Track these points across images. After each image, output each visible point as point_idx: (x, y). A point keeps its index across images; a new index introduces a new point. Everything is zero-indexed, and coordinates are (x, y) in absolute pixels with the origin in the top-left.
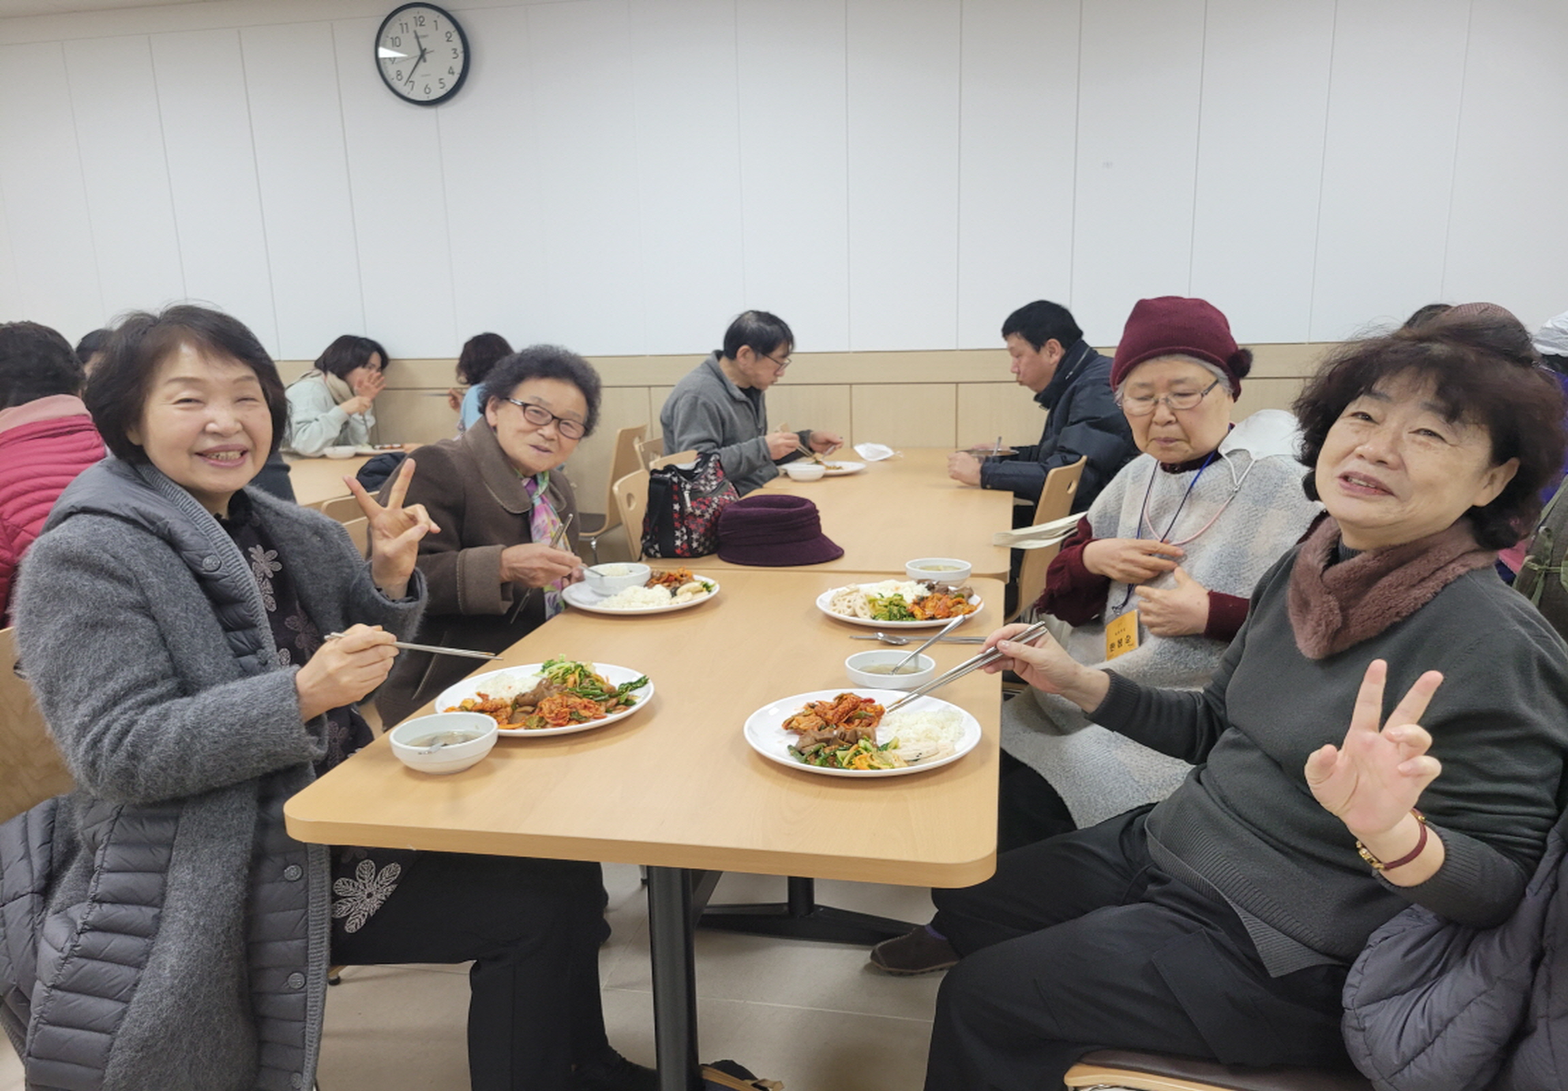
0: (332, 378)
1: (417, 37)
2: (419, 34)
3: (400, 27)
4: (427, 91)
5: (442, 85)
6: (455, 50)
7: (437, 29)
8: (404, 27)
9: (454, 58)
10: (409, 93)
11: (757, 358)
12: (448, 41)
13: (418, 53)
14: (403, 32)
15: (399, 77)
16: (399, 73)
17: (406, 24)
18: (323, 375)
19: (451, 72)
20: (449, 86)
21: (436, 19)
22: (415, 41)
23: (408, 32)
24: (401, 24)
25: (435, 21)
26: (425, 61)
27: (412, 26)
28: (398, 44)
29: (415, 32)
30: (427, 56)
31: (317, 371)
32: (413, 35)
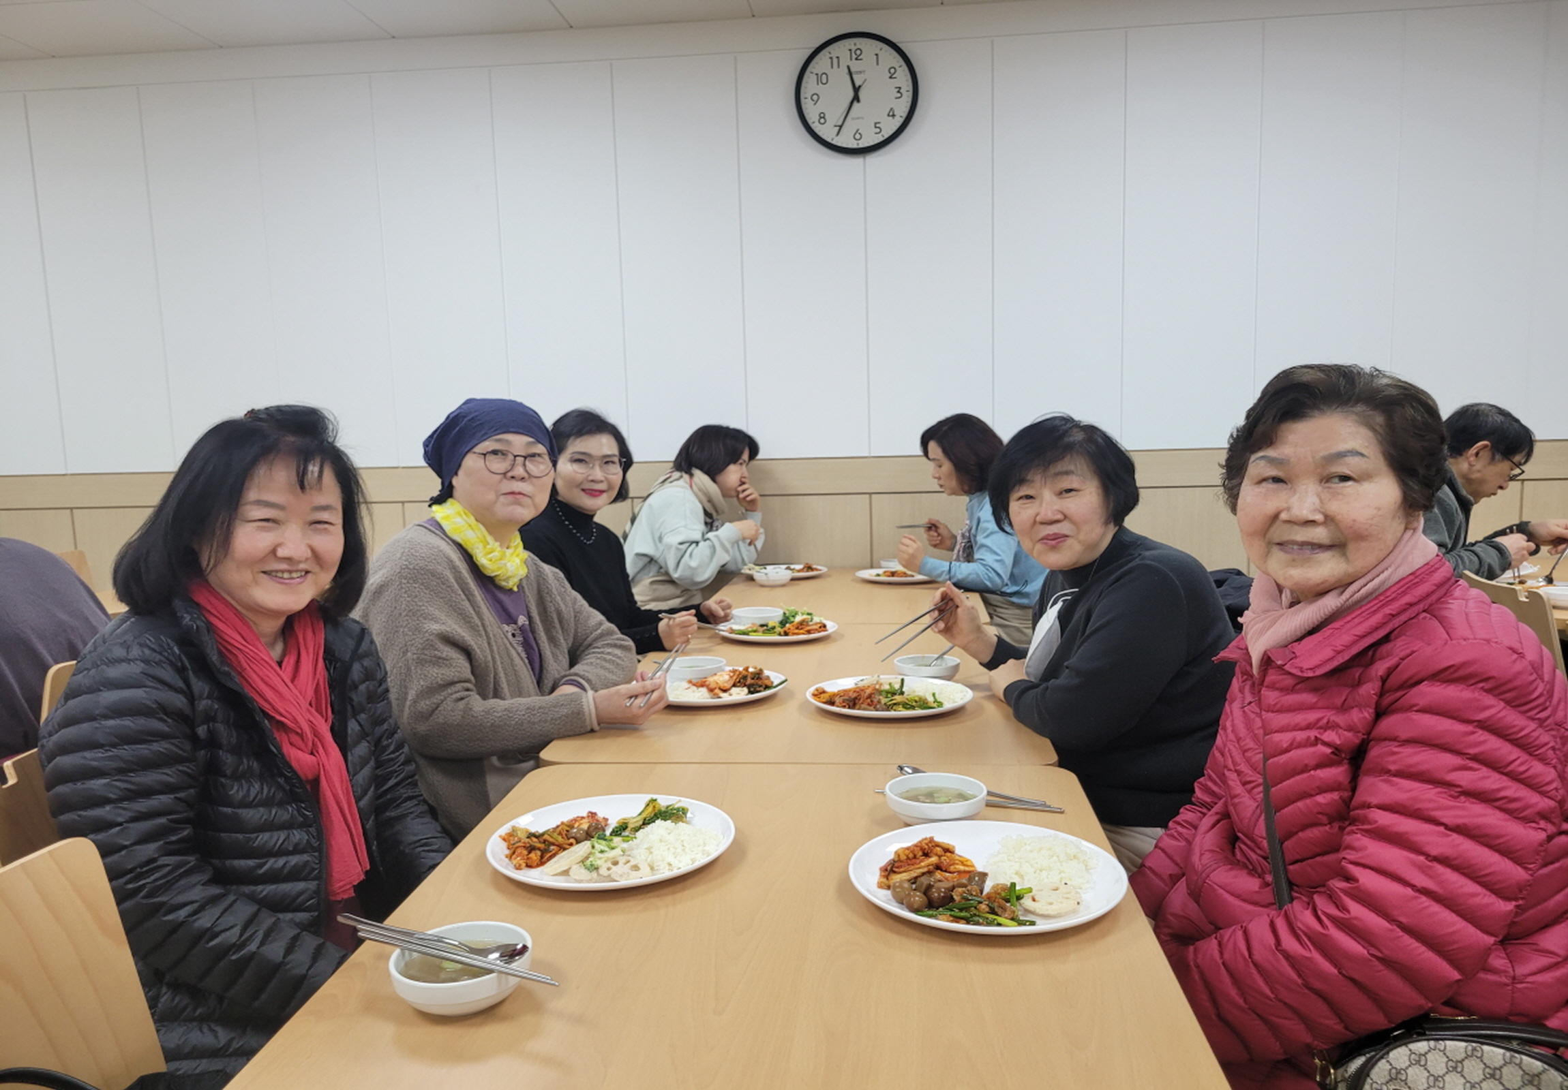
0: (700, 477)
1: (850, 73)
2: (853, 70)
3: (830, 60)
4: (858, 136)
5: (878, 130)
6: (899, 89)
7: (878, 64)
8: (835, 61)
9: (897, 98)
10: (832, 140)
11: (1493, 458)
12: (890, 77)
13: (851, 94)
14: (832, 67)
15: (822, 121)
16: (822, 116)
17: (838, 57)
18: (686, 477)
19: (892, 115)
20: (887, 132)
21: (878, 51)
22: (848, 77)
23: (839, 67)
24: (831, 58)
25: (877, 55)
26: (858, 101)
27: (845, 61)
28: (824, 81)
29: (848, 67)
30: (862, 94)
31: (677, 474)
32: (846, 71)
